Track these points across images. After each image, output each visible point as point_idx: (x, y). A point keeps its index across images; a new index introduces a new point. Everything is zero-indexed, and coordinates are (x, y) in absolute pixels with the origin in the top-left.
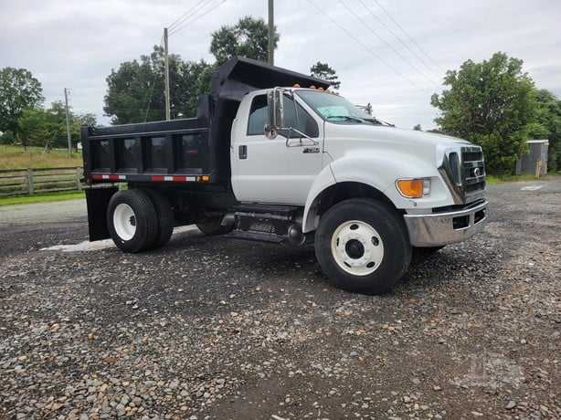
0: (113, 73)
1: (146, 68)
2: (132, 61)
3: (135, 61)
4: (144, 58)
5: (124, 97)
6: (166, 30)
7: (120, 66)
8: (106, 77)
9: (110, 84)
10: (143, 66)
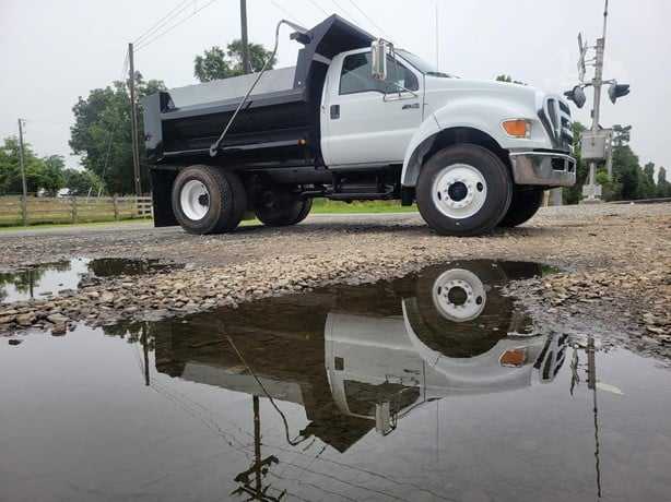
0: (81, 102)
1: (121, 96)
2: (105, 88)
3: (108, 87)
4: (118, 84)
5: (94, 130)
6: (131, 45)
7: (89, 94)
8: (73, 106)
9: (77, 114)
10: (118, 94)
